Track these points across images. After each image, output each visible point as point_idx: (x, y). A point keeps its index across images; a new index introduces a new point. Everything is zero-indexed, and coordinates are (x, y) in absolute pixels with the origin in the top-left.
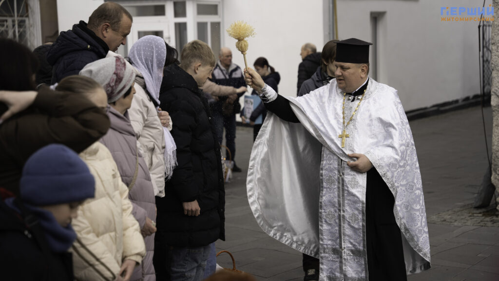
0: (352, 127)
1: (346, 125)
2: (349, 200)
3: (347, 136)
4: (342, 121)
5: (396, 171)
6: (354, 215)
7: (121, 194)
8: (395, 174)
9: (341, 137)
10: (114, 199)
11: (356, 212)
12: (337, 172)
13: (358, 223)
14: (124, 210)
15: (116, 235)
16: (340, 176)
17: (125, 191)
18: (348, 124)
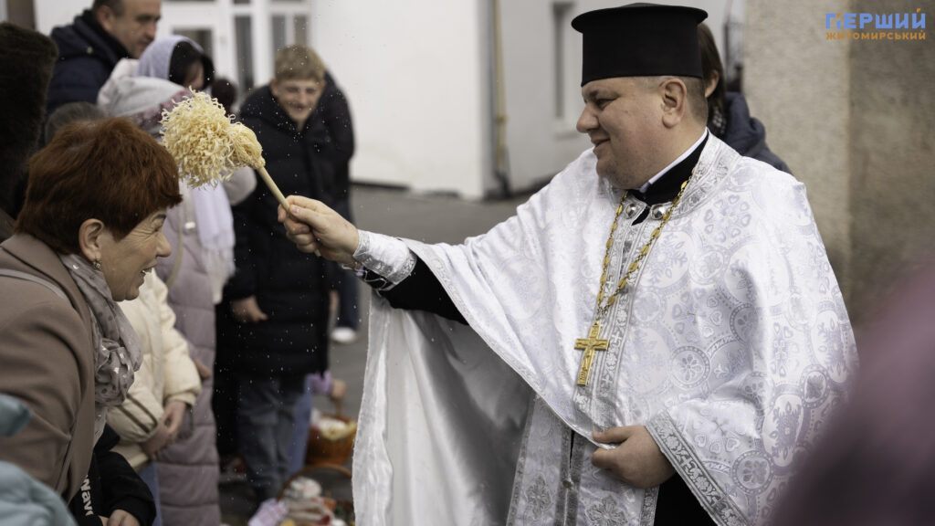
0: (622, 315)
1: (603, 305)
3: (601, 348)
4: (595, 290)
7: (157, 294)
9: (582, 347)
10: (147, 302)
14: (162, 321)
15: (152, 359)
16: (567, 485)
17: (162, 290)
18: (611, 302)
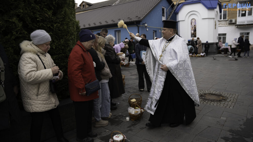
0: (165, 53)
2: (159, 80)
5: (178, 71)
6: (160, 86)
8: (178, 72)
9: (160, 56)
11: (161, 85)
12: (157, 69)
13: (160, 89)
16: (158, 71)
